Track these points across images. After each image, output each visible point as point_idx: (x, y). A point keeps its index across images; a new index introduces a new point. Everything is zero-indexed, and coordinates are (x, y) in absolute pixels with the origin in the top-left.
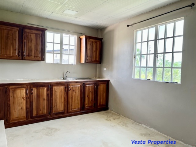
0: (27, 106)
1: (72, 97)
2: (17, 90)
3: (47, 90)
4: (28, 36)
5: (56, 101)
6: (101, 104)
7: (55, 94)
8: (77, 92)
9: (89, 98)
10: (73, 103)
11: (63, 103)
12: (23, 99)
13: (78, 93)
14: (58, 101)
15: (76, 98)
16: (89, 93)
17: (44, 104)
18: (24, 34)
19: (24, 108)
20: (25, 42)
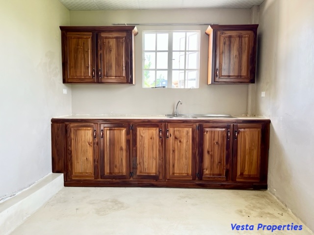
0: (95, 157)
1: (174, 151)
2: (80, 130)
3: (128, 133)
4: (106, 43)
5: (142, 153)
6: (246, 173)
7: (140, 141)
8: (184, 141)
9: (212, 157)
10: (176, 161)
11: (156, 159)
12: (90, 145)
13: (187, 145)
14: (146, 154)
15: (183, 152)
16: (212, 146)
17: (122, 157)
18: (99, 40)
19: (91, 159)
20: (101, 54)
